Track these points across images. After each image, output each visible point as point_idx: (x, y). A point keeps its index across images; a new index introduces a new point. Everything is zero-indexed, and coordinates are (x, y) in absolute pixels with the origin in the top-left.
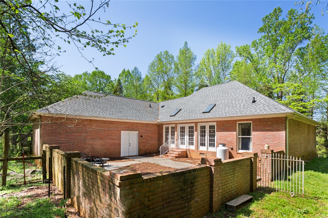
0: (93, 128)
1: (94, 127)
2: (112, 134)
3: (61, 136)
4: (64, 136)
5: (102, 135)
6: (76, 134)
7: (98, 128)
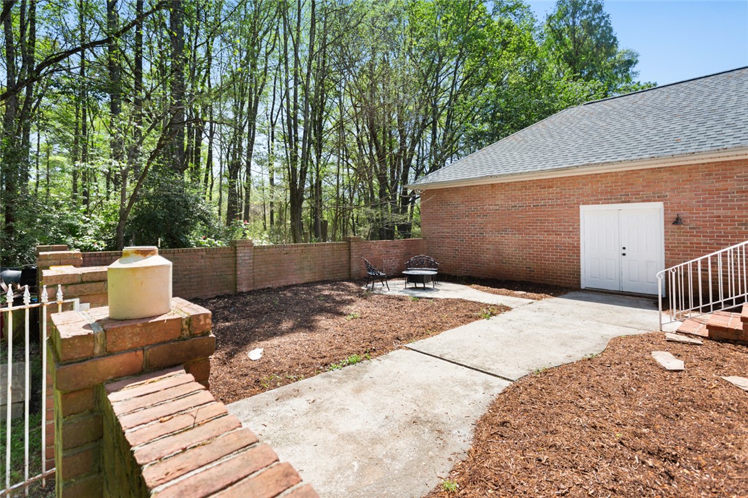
0: (498, 205)
1: (501, 200)
2: (548, 216)
3: (444, 224)
4: (448, 225)
5: (520, 221)
6: (467, 219)
7: (510, 203)
